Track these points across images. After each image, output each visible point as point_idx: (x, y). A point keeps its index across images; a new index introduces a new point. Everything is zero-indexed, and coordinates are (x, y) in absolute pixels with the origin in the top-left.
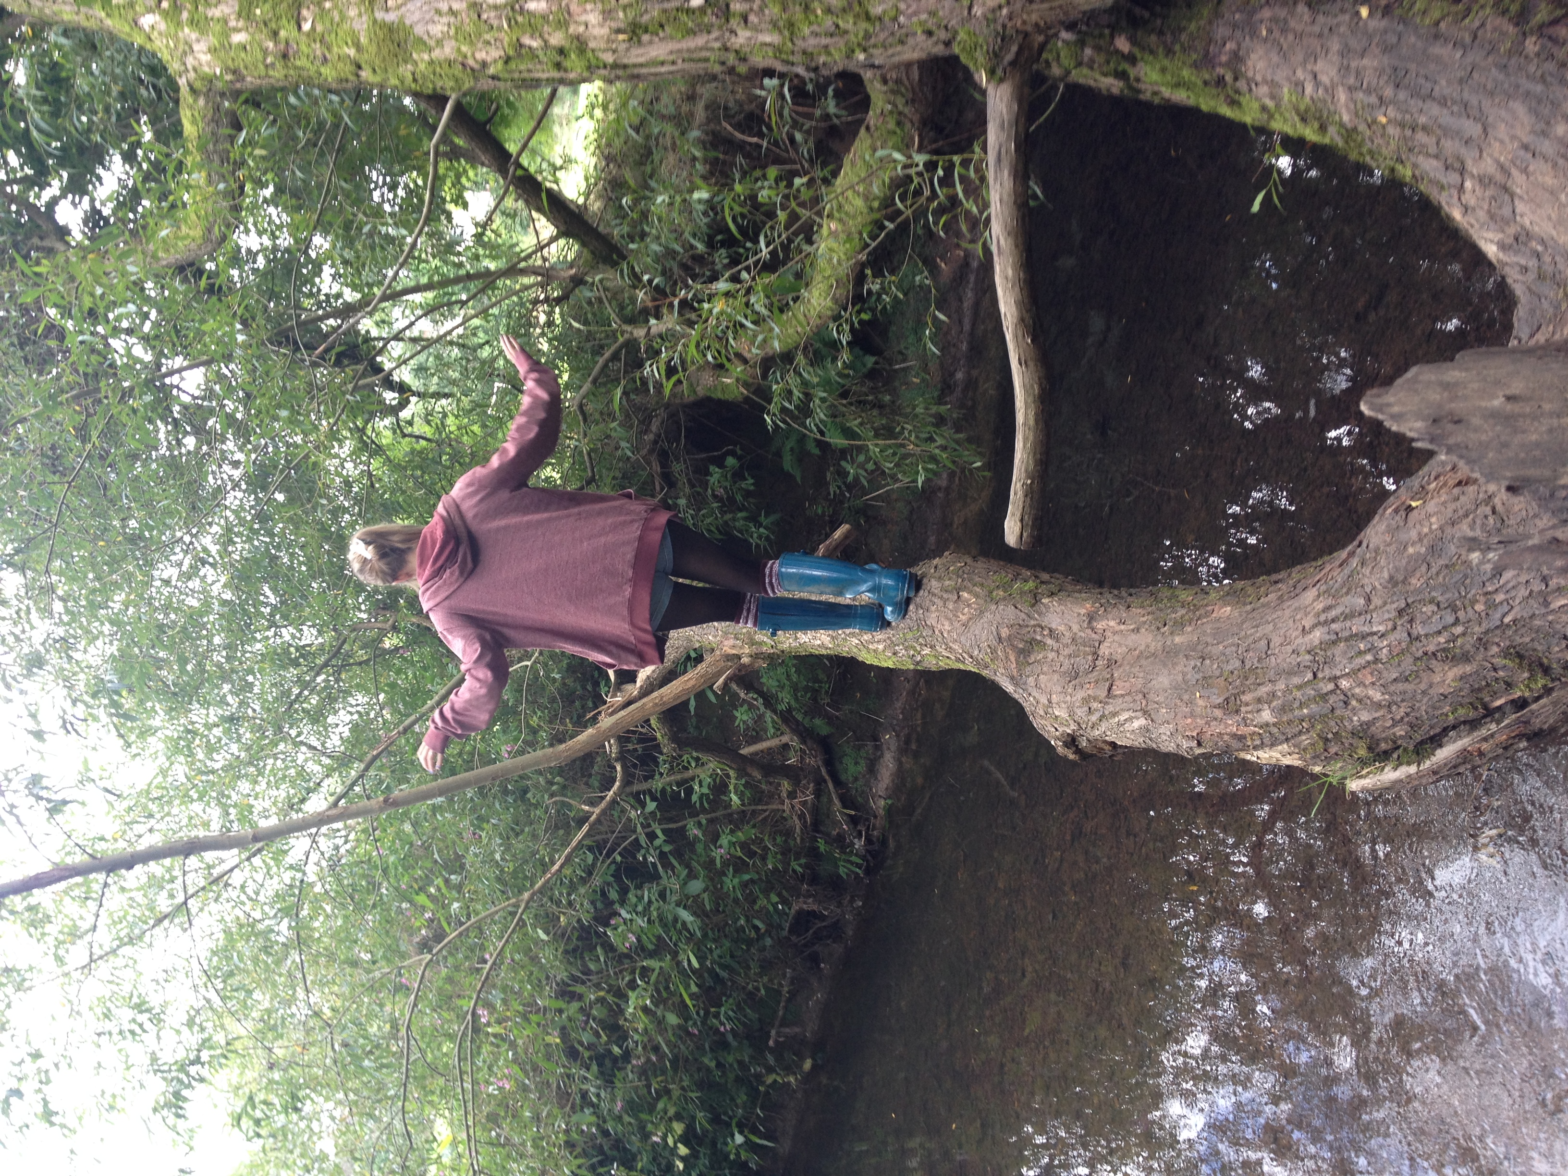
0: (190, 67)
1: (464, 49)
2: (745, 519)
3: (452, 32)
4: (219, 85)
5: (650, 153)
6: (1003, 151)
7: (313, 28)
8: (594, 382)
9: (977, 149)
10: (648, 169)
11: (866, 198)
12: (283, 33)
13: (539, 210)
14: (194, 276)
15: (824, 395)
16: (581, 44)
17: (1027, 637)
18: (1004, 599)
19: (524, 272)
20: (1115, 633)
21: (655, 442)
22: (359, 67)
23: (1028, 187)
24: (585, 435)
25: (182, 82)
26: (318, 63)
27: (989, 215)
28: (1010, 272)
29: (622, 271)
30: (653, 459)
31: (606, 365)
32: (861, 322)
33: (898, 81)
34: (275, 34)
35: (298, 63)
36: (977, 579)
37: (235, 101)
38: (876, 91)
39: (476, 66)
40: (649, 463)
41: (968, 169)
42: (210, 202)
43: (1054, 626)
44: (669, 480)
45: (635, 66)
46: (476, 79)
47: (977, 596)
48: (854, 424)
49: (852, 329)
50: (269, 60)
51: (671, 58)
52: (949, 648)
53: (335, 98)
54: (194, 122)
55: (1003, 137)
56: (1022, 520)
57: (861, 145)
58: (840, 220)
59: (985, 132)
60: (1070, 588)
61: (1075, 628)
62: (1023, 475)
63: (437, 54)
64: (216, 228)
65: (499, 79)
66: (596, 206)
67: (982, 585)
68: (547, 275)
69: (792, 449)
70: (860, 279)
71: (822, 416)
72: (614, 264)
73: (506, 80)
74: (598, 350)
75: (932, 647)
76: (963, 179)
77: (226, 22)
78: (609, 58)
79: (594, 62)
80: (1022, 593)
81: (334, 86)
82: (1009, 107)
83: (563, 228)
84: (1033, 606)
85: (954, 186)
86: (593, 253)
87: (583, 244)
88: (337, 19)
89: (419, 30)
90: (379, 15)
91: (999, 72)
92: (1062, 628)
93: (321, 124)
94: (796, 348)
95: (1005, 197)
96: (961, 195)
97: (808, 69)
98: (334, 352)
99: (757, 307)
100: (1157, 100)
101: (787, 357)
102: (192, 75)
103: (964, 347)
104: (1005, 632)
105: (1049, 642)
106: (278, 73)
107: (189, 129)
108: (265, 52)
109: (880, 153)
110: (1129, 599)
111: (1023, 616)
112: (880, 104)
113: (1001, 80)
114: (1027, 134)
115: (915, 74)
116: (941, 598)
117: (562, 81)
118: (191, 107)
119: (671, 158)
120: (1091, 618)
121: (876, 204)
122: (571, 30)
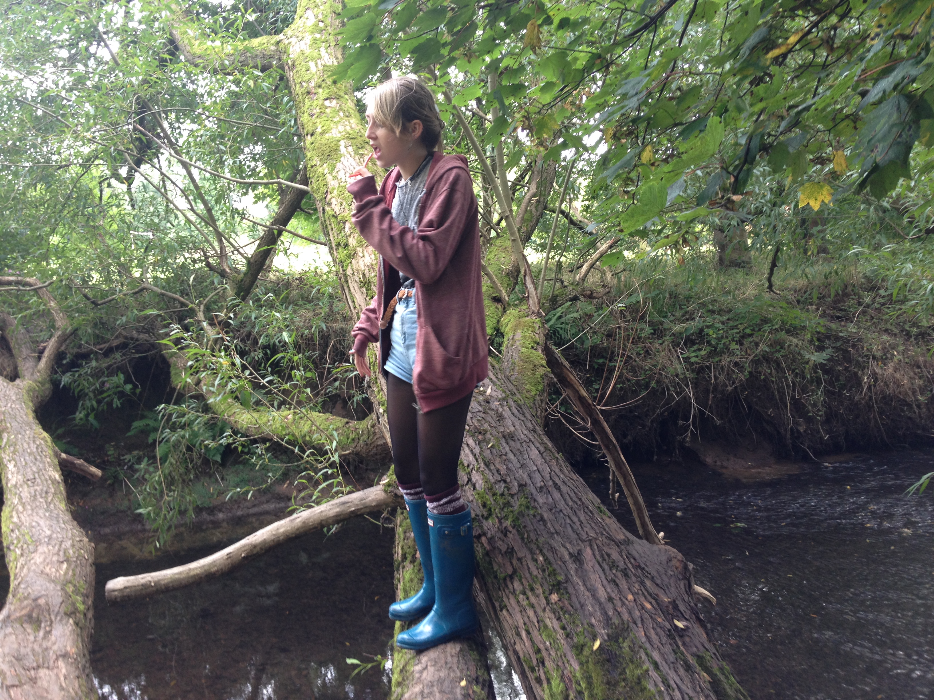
0: (290, 40)
1: (335, 192)
2: (92, 406)
3: (342, 184)
4: (285, 57)
5: (310, 302)
6: (348, 505)
7: (327, 107)
8: (163, 295)
9: (348, 489)
10: (301, 302)
11: (310, 432)
12: (320, 91)
13: (259, 246)
14: (168, 50)
15: (187, 436)
16: (352, 255)
17: (41, 617)
18: (66, 593)
19: (220, 242)
20: (57, 676)
21: (132, 339)
22: (312, 135)
23: (333, 525)
24: (125, 295)
25: (281, 36)
26: (309, 111)
27: (312, 507)
28: (282, 530)
29: (235, 299)
30: (121, 340)
31: (175, 299)
32: (236, 448)
33: (375, 433)
34: (320, 86)
35: (306, 100)
36: (78, 570)
37: (277, 67)
38: (367, 423)
39: (327, 200)
40: (117, 337)
41: (337, 486)
42: (216, 56)
43: (54, 632)
44: (108, 352)
45: (348, 287)
46: (321, 200)
47: (66, 574)
48: (171, 460)
49: (229, 445)
50: (304, 84)
51: (357, 306)
52: (23, 566)
53: (293, 122)
54: (260, 44)
55: (357, 502)
56: (125, 588)
57: (337, 421)
58: (294, 420)
59: (358, 490)
60: (85, 634)
61: (55, 648)
62: (156, 579)
63: (329, 177)
64: (201, 61)
65: (324, 213)
66: (272, 276)
67: (74, 575)
68: (223, 255)
69: (148, 425)
70: (264, 440)
71: (174, 438)
72: (238, 294)
73: (324, 217)
74: (183, 293)
75: (22, 555)
76: (331, 486)
77: (320, 58)
78: (349, 272)
79: (345, 264)
80: (73, 604)
81: (299, 122)
82: (373, 500)
83: (252, 260)
84: (66, 614)
85: (324, 481)
86: (242, 280)
87: (245, 274)
88: (335, 120)
89: (339, 166)
90: (342, 143)
91: (390, 489)
92: (53, 638)
93: (277, 116)
94: (214, 413)
95: (324, 514)
96: (320, 487)
97: (369, 383)
98: (141, 136)
99: (230, 384)
100: (395, 582)
101: (207, 409)
102: (286, 42)
103: (239, 513)
104: (42, 601)
105: (41, 633)
106: (298, 90)
107: (255, 42)
108: (308, 82)
109: (335, 434)
110: (84, 677)
111: (57, 609)
112: (361, 426)
113: (386, 492)
114: (361, 515)
115: (380, 442)
116: (59, 550)
117: (331, 248)
118: (268, 42)
119: (310, 315)
120: (65, 656)
121: (308, 438)
122: (358, 249)
